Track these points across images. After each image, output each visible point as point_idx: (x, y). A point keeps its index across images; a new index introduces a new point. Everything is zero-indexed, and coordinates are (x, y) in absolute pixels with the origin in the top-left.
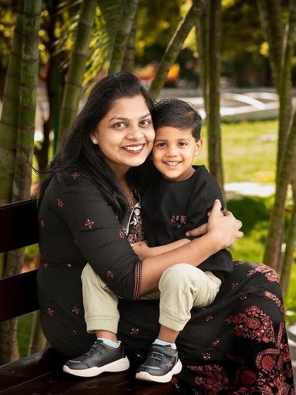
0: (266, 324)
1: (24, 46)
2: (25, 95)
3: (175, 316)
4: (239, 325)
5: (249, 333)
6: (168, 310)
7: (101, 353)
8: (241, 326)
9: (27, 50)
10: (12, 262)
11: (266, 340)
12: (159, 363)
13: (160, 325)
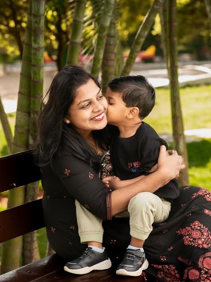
0: (206, 234)
1: (33, 38)
2: (35, 73)
3: (141, 229)
4: (186, 236)
5: (194, 242)
6: (135, 226)
7: (91, 257)
8: (187, 237)
9: (35, 41)
10: (31, 193)
11: (205, 246)
12: (132, 262)
13: (131, 236)
